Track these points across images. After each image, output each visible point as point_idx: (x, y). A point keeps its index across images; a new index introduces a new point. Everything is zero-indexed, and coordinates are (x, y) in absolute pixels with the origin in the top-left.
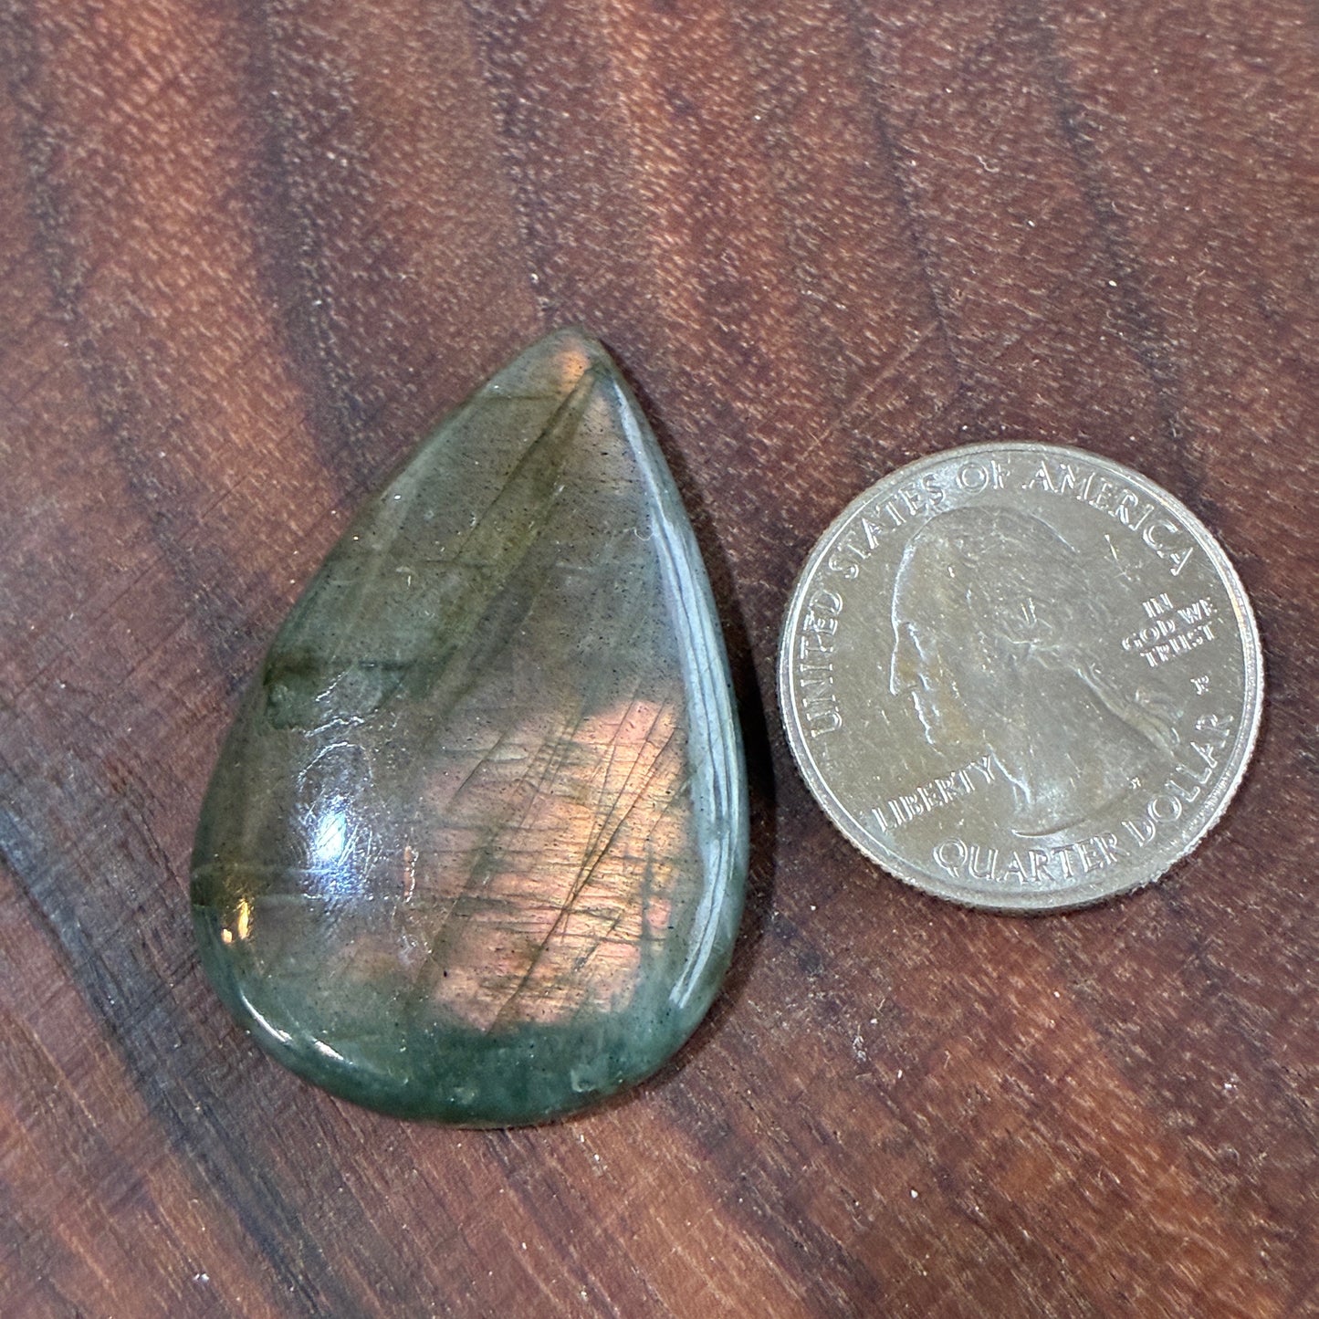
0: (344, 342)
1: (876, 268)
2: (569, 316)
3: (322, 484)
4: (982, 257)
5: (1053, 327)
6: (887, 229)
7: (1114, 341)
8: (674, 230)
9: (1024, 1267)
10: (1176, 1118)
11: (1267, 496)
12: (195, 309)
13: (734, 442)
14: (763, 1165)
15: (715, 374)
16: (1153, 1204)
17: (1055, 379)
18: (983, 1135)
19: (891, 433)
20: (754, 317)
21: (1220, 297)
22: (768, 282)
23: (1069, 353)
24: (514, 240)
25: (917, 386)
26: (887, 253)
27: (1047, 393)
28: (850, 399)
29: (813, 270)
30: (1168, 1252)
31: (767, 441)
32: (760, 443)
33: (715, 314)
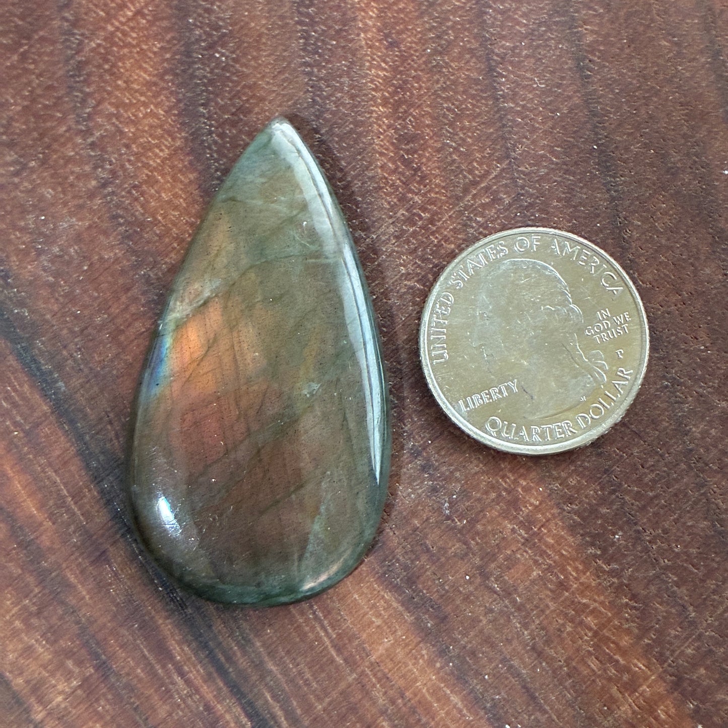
0: (219, 152)
1: (481, 131)
2: (331, 145)
4: (533, 129)
5: (565, 167)
6: (488, 112)
7: (593, 176)
8: (384, 106)
10: (591, 550)
11: (660, 257)
12: (147, 128)
13: (407, 214)
15: (399, 179)
16: (577, 589)
17: (564, 193)
18: (501, 552)
19: (483, 216)
20: (420, 152)
22: (428, 135)
23: (571, 180)
24: (305, 105)
25: (497, 192)
26: (487, 124)
27: (559, 200)
28: (465, 195)
29: (451, 130)
30: (583, 611)
31: (422, 214)
32: (419, 216)
33: (402, 149)
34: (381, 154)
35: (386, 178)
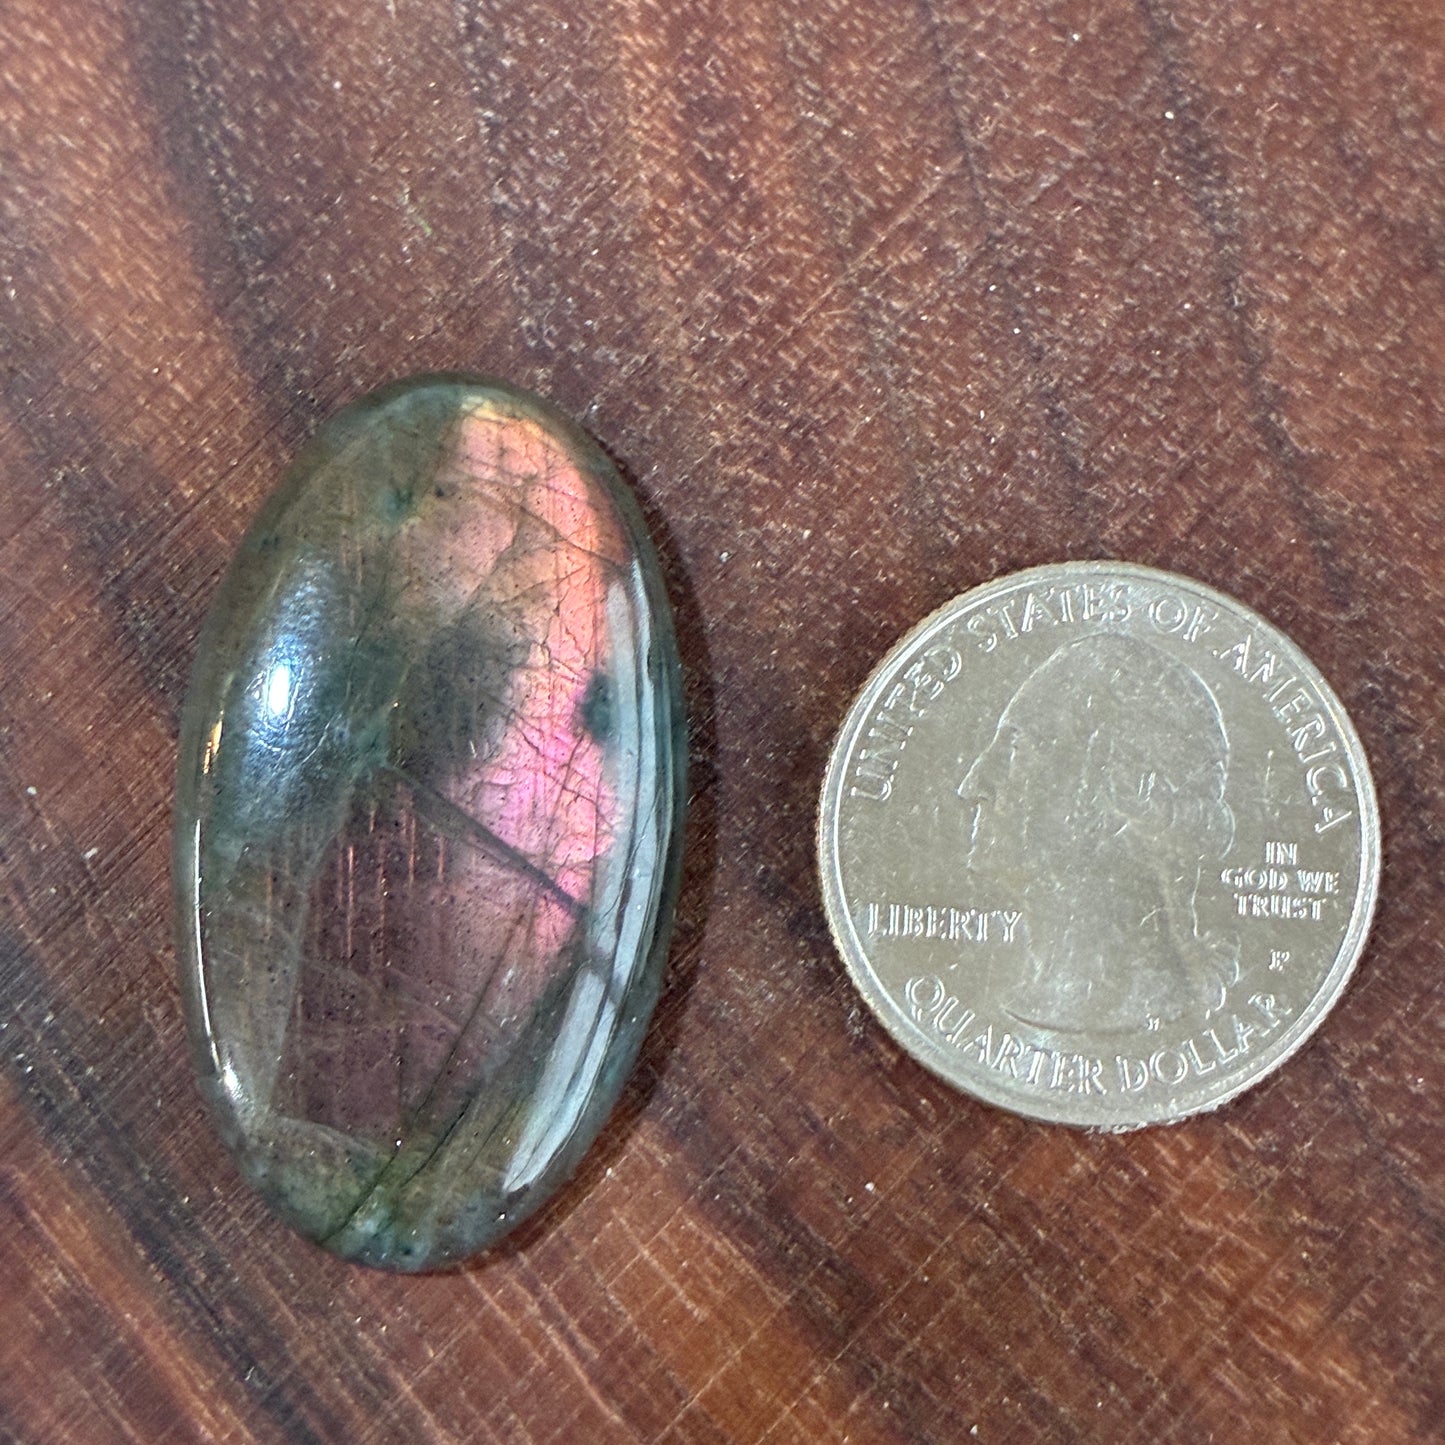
0: (239, 162)
1: (890, 85)
2: (518, 134)
3: (215, 339)
4: (1016, 76)
5: (1099, 167)
6: (903, 37)
7: (1168, 186)
8: (647, 30)
11: (1340, 380)
12: (54, 111)
13: (718, 299)
14: (743, 1157)
15: (696, 212)
16: (1183, 1200)
17: (1100, 231)
19: (905, 293)
20: (744, 143)
21: (1294, 136)
22: (760, 100)
23: (1117, 199)
24: (451, 36)
25: (937, 235)
26: (904, 68)
27: (1091, 248)
28: (859, 249)
29: (814, 86)
30: (1199, 1253)
31: (757, 298)
32: (749, 302)
33: (697, 137)
34: (647, 152)
35: (663, 212)
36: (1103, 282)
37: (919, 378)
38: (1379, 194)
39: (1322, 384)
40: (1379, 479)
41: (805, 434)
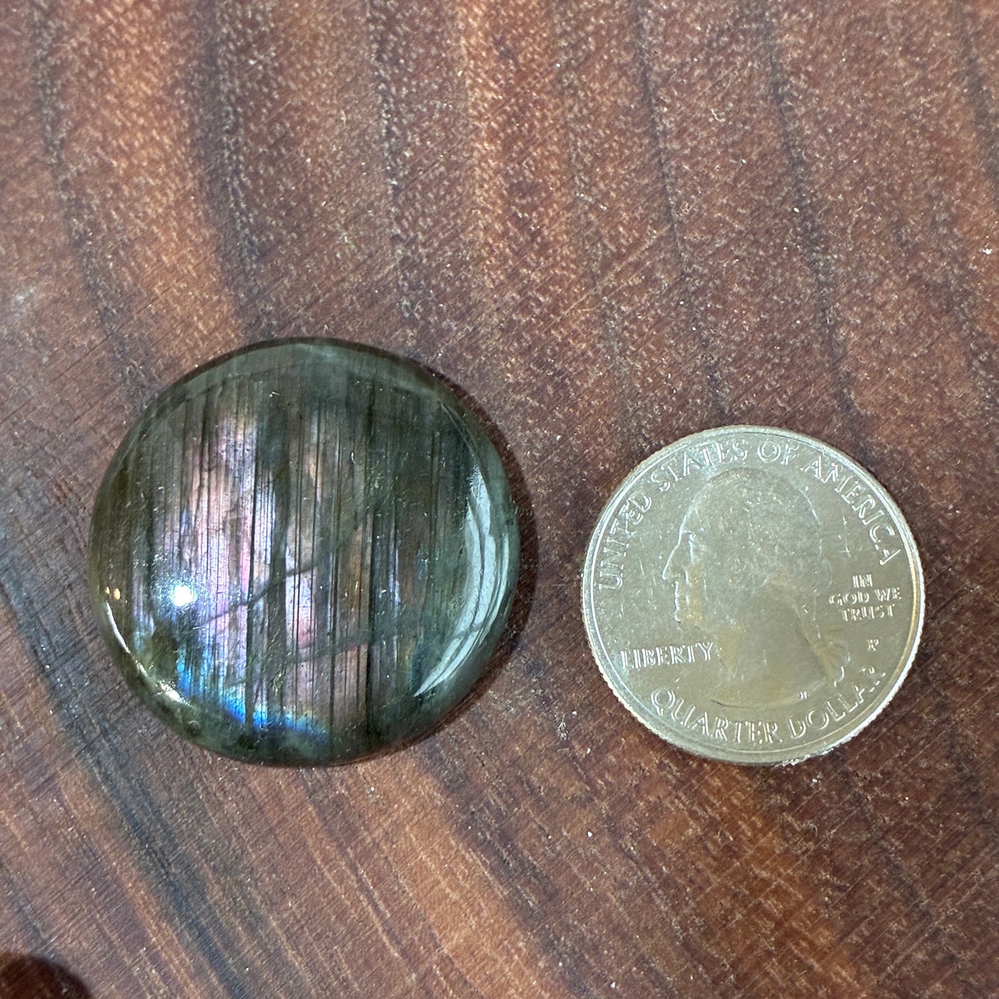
0: (248, 199)
1: (631, 182)
2: (411, 196)
3: (223, 298)
4: (706, 182)
5: (752, 238)
6: (641, 155)
7: (793, 251)
8: (491, 141)
9: (660, 892)
10: (776, 799)
11: (888, 372)
12: (145, 164)
13: (518, 297)
14: (488, 805)
15: (509, 246)
16: (753, 857)
17: (749, 274)
18: (642, 798)
19: (630, 302)
20: (541, 209)
21: (871, 227)
22: (553, 185)
23: (760, 256)
24: (377, 137)
25: (652, 270)
26: (640, 172)
27: (743, 284)
28: (604, 274)
29: (587, 180)
30: (761, 891)
31: (541, 299)
32: (536, 300)
33: (514, 204)
34: (484, 210)
36: (749, 305)
37: (633, 352)
38: (920, 265)
39: (877, 375)
40: (908, 433)
41: (563, 379)
